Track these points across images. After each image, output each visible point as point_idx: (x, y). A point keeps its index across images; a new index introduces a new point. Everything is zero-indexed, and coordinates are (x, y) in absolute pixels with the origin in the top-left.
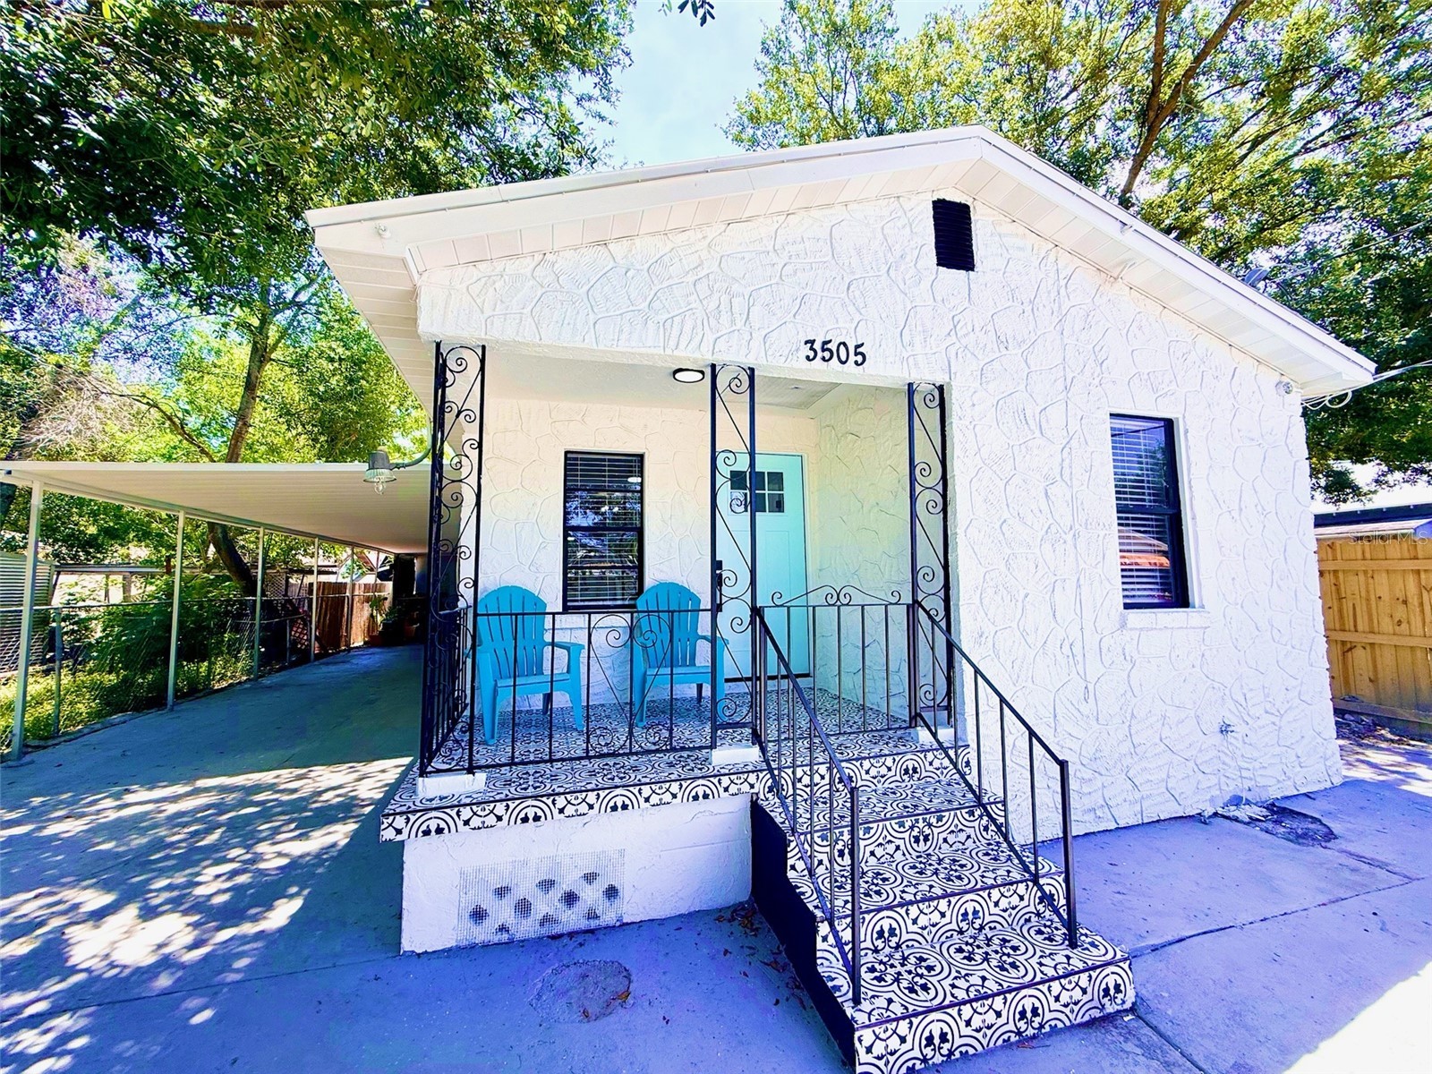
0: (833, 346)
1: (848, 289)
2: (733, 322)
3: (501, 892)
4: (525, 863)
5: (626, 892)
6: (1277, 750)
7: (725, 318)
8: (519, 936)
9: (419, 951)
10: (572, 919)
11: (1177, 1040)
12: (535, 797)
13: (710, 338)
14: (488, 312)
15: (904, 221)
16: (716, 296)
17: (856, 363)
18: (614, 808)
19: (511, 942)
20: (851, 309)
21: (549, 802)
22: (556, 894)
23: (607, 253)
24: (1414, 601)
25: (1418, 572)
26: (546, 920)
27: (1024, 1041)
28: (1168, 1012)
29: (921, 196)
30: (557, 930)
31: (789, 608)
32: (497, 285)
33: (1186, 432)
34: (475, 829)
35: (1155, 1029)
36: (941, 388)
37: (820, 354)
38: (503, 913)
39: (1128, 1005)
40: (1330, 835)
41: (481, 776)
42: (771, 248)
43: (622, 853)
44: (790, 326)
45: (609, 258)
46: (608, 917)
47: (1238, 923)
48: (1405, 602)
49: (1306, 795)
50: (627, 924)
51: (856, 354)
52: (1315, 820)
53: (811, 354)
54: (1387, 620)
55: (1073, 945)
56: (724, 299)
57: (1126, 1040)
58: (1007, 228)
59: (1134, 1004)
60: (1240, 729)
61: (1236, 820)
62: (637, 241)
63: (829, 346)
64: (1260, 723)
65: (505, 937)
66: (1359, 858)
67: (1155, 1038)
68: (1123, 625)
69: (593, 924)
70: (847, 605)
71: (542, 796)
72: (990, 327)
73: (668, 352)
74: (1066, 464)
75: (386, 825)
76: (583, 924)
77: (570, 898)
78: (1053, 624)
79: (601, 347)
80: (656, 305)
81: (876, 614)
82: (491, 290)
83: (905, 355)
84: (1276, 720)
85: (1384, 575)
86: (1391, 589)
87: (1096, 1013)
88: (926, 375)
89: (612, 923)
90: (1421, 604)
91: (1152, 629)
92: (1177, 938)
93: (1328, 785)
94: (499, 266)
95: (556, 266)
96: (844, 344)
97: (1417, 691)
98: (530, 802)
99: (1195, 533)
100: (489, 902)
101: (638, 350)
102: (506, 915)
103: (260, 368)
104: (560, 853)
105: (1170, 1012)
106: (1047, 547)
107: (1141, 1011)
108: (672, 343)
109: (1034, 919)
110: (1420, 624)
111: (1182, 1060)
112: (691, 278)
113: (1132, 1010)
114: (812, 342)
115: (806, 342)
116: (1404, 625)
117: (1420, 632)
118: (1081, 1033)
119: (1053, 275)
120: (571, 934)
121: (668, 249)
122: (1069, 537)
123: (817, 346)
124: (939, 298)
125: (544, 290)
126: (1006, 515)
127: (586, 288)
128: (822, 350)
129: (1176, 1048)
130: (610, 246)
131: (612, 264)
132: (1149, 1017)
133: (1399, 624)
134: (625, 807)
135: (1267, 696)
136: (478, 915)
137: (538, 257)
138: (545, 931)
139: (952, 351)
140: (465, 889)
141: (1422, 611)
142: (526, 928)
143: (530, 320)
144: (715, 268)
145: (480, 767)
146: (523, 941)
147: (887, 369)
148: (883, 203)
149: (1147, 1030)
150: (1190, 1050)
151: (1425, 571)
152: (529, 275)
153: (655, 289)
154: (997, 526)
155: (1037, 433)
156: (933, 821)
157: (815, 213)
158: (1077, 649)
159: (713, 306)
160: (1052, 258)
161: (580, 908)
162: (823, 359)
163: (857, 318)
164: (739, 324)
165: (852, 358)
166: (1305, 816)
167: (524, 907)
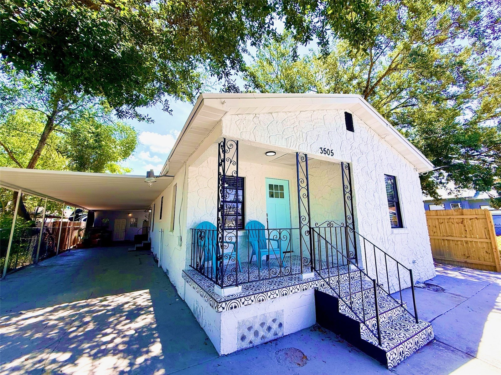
0: (326, 150)
1: (328, 133)
2: (303, 140)
3: (250, 329)
4: (256, 317)
5: (285, 325)
6: (423, 267)
7: (301, 139)
8: (256, 344)
9: (226, 354)
10: (270, 336)
11: (450, 345)
12: (262, 293)
13: (298, 145)
14: (241, 131)
15: (339, 117)
16: (299, 132)
17: (331, 155)
18: (283, 295)
19: (253, 347)
20: (329, 140)
21: (266, 294)
22: (265, 327)
23: (272, 116)
24: (438, 227)
25: (438, 219)
26: (263, 337)
27: (417, 351)
28: (443, 338)
29: (342, 110)
30: (266, 340)
31: (319, 228)
32: (244, 122)
33: (399, 180)
34: (245, 305)
35: (443, 343)
36: (349, 164)
37: (323, 152)
38: (251, 336)
39: (433, 338)
40: (443, 290)
41: (240, 287)
42: (310, 120)
43: (283, 311)
44: (316, 143)
45: (272, 118)
46: (280, 335)
47: (443, 313)
48: (436, 227)
49: (430, 279)
50: (285, 336)
51: (331, 153)
52: (437, 286)
53: (322, 152)
54: (432, 232)
55: (417, 322)
56: (301, 133)
57: (439, 347)
58: (361, 122)
59: (434, 337)
60: (417, 262)
61: (420, 287)
62: (279, 113)
63: (325, 150)
64: (420, 260)
65: (251, 345)
66: (453, 294)
67: (445, 345)
68: (392, 233)
69: (276, 337)
70: (332, 227)
71: (264, 292)
72: (359, 148)
73: (288, 148)
74: (377, 187)
75: (220, 306)
76: (273, 337)
77: (269, 328)
78: (378, 233)
79: (271, 145)
80: (284, 133)
81: (338, 230)
82: (242, 123)
83: (342, 154)
84: (422, 259)
85: (430, 220)
86: (432, 224)
87: (428, 341)
88: (346, 160)
89: (281, 336)
90: (439, 228)
91: (398, 234)
92: (433, 318)
93: (434, 277)
94: (244, 116)
95: (259, 118)
96: (328, 149)
97: (440, 251)
98: (261, 294)
99: (403, 208)
100: (246, 333)
101: (280, 146)
102: (252, 337)
103: (49, 132)
104: (266, 312)
105: (444, 338)
106: (375, 210)
107: (437, 339)
108: (289, 145)
109: (402, 317)
110: (439, 233)
111: (455, 350)
112: (292, 126)
113: (434, 339)
114: (322, 148)
115: (320, 148)
116: (436, 233)
117: (440, 235)
118: (428, 347)
119: (370, 135)
120: (270, 341)
121: (286, 117)
122: (379, 208)
123: (323, 149)
124: (348, 139)
125: (256, 125)
126: (366, 201)
127: (267, 126)
128: (324, 151)
129: (451, 347)
130: (273, 114)
131: (273, 120)
132: (440, 340)
133: (435, 232)
134: (286, 294)
135: (420, 252)
136: (243, 338)
137: (254, 115)
138: (263, 341)
139: (352, 153)
140: (239, 328)
141: (440, 229)
142: (257, 341)
143: (253, 134)
144: (298, 124)
145: (239, 284)
146: (257, 346)
147: (338, 158)
148: (334, 111)
149: (441, 344)
150: (455, 347)
151: (440, 219)
152: (252, 120)
153: (284, 128)
154: (364, 204)
155: (370, 179)
156: (369, 291)
157: (320, 111)
158: (383, 240)
159: (298, 135)
160: (369, 130)
161: (272, 331)
162: (324, 153)
163: (331, 142)
164: (305, 141)
165: (331, 154)
166: (434, 285)
167: (256, 333)
